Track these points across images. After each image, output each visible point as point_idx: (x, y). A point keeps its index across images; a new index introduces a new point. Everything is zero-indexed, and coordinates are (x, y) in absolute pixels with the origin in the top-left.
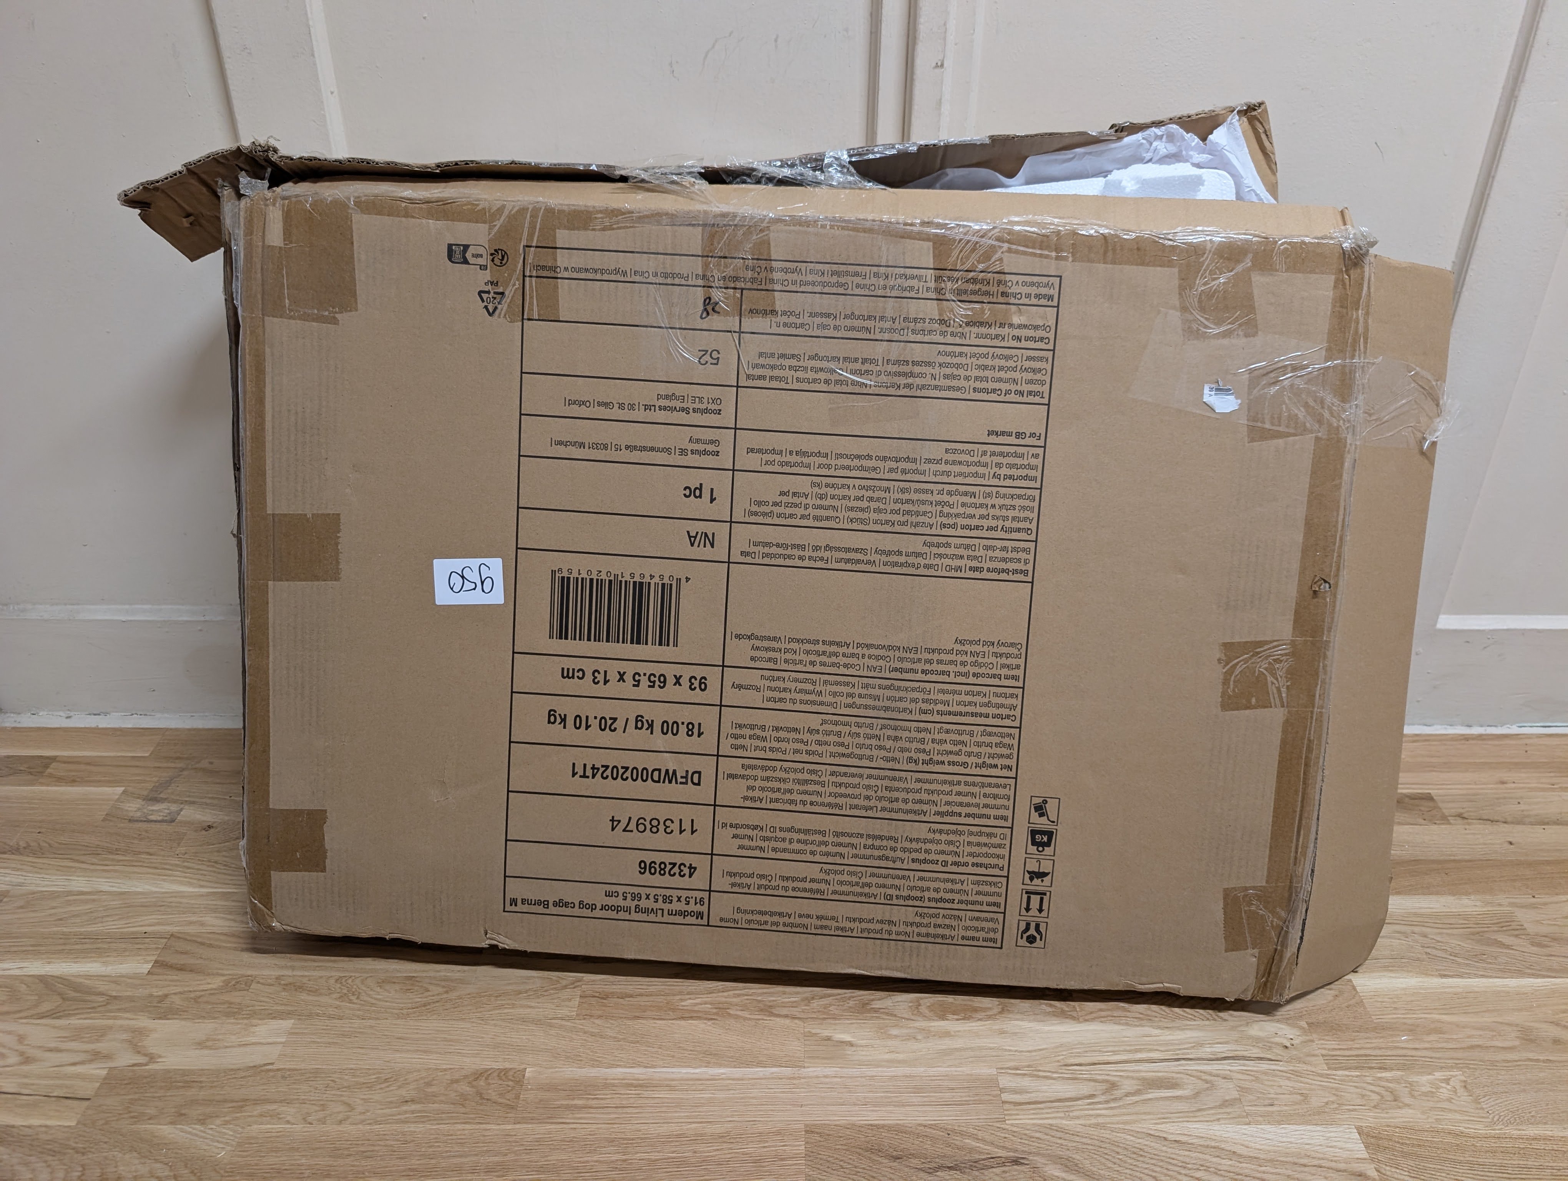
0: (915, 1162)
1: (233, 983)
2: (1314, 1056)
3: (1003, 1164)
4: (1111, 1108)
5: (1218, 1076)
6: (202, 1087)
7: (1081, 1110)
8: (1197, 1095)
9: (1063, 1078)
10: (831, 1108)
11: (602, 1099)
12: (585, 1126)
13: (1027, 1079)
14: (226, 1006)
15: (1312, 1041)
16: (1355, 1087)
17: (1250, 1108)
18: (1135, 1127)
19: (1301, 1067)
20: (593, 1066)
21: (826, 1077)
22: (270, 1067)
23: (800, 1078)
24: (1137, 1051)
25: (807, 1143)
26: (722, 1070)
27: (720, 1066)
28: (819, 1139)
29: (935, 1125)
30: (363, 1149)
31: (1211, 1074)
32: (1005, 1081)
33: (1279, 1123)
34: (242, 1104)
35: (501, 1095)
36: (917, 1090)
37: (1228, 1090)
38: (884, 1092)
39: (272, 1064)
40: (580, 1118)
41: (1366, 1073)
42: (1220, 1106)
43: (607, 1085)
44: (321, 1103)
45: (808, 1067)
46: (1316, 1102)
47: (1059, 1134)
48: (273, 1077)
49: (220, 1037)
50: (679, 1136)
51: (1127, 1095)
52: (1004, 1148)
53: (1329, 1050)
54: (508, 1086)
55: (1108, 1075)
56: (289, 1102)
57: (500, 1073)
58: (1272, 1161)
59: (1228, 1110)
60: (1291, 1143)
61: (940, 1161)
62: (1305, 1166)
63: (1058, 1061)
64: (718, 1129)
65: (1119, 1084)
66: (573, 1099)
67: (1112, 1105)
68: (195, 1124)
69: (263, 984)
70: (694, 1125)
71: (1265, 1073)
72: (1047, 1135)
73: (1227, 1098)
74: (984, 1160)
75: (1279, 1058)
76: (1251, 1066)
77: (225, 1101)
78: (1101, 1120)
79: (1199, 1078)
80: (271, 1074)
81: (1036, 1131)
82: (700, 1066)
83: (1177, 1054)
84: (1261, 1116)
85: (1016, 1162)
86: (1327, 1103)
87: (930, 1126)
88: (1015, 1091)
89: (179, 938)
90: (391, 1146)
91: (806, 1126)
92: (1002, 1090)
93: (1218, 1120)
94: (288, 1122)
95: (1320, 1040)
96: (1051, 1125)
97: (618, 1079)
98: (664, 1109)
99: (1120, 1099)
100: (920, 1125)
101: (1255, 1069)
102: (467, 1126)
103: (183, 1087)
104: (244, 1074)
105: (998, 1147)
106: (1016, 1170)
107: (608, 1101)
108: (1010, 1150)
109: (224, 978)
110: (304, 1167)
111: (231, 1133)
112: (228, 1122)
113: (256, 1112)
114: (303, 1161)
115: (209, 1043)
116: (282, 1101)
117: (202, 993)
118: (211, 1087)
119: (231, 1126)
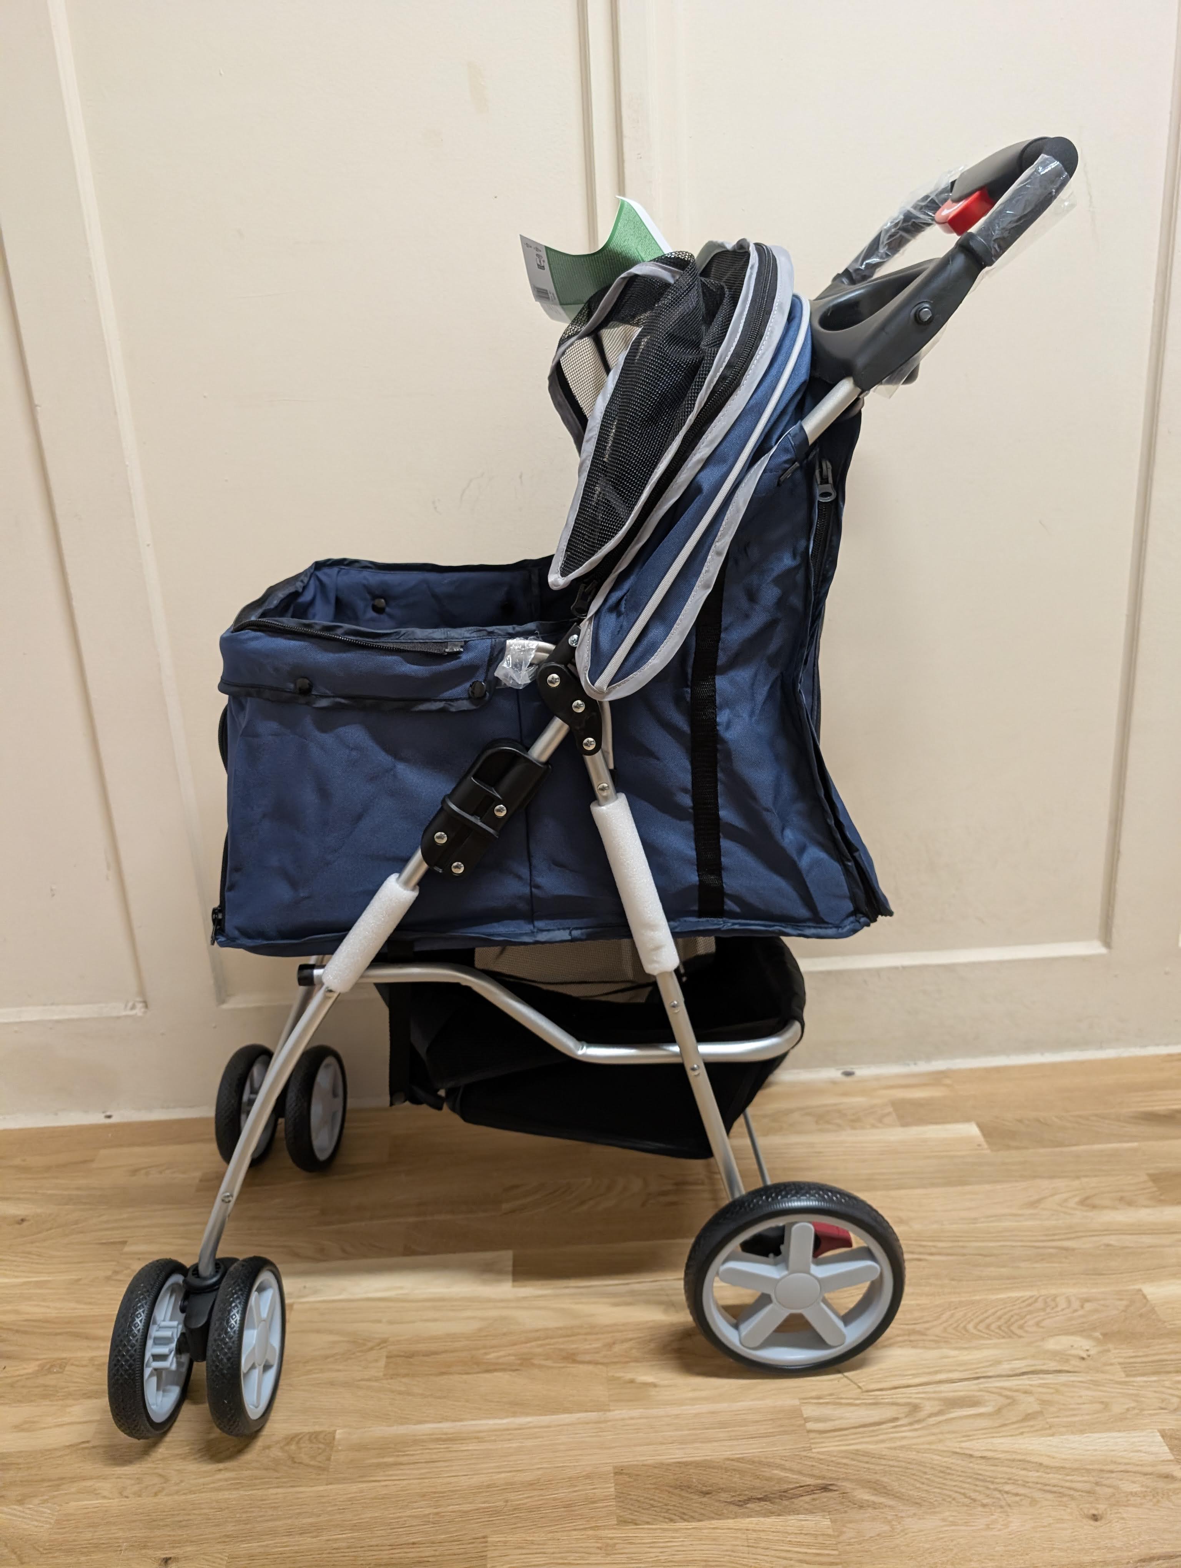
0: (724, 1496)
1: (48, 1366)
2: (1112, 1364)
3: (812, 1492)
4: (916, 1430)
5: (1017, 1391)
6: (20, 1469)
7: (886, 1433)
8: (999, 1411)
9: (866, 1404)
10: (638, 1449)
11: (412, 1455)
12: (396, 1482)
13: (830, 1407)
14: (41, 1389)
15: (1109, 1351)
16: (1155, 1392)
17: (1052, 1420)
18: (940, 1447)
19: (1099, 1377)
20: (402, 1424)
21: (632, 1418)
22: (85, 1445)
23: (606, 1421)
24: (936, 1372)
25: (616, 1485)
26: (529, 1419)
27: (527, 1414)
28: (628, 1479)
29: (742, 1458)
30: (177, 1519)
31: (1010, 1390)
32: (808, 1411)
33: (1082, 1432)
34: (58, 1483)
35: (313, 1458)
36: (723, 1425)
37: (1029, 1404)
38: (690, 1430)
39: (87, 1442)
40: (391, 1475)
41: (1163, 1377)
42: (1023, 1420)
43: (416, 1441)
44: (136, 1476)
45: (614, 1410)
46: (1117, 1409)
47: (866, 1459)
48: (88, 1454)
49: (36, 1419)
50: (488, 1486)
51: (931, 1415)
52: (812, 1476)
53: (1126, 1358)
54: (319, 1448)
55: (910, 1398)
56: (104, 1478)
57: (310, 1437)
58: (1076, 1469)
59: (1031, 1423)
60: (1096, 1450)
61: (749, 1494)
62: (1112, 1472)
63: (860, 1388)
64: (528, 1477)
65: (922, 1406)
66: (383, 1457)
67: (916, 1426)
68: (15, 1505)
69: (77, 1366)
70: (503, 1475)
71: (1064, 1385)
72: (853, 1459)
73: (1030, 1411)
74: (792, 1489)
75: (1076, 1369)
76: (1050, 1379)
77: (43, 1480)
78: (904, 1442)
79: (1000, 1395)
80: (86, 1451)
81: (843, 1457)
82: (507, 1417)
83: (976, 1373)
84: (1064, 1427)
85: (825, 1488)
86: (1128, 1410)
87: (738, 1460)
88: (818, 1420)
90: (205, 1514)
91: (615, 1468)
92: (807, 1420)
93: (1022, 1433)
94: (104, 1497)
95: (1116, 1349)
96: (857, 1450)
97: (427, 1435)
98: (473, 1461)
99: (924, 1420)
100: (728, 1459)
101: (1056, 1381)
102: (279, 1490)
104: (60, 1454)
105: (804, 1475)
106: (826, 1497)
107: (417, 1457)
108: (819, 1478)
109: (38, 1363)
110: (121, 1541)
111: (49, 1512)
112: (45, 1501)
113: (73, 1490)
114: (120, 1534)
115: (26, 1426)
116: (98, 1477)
117: (19, 1378)
118: (29, 1468)
119: (49, 1505)
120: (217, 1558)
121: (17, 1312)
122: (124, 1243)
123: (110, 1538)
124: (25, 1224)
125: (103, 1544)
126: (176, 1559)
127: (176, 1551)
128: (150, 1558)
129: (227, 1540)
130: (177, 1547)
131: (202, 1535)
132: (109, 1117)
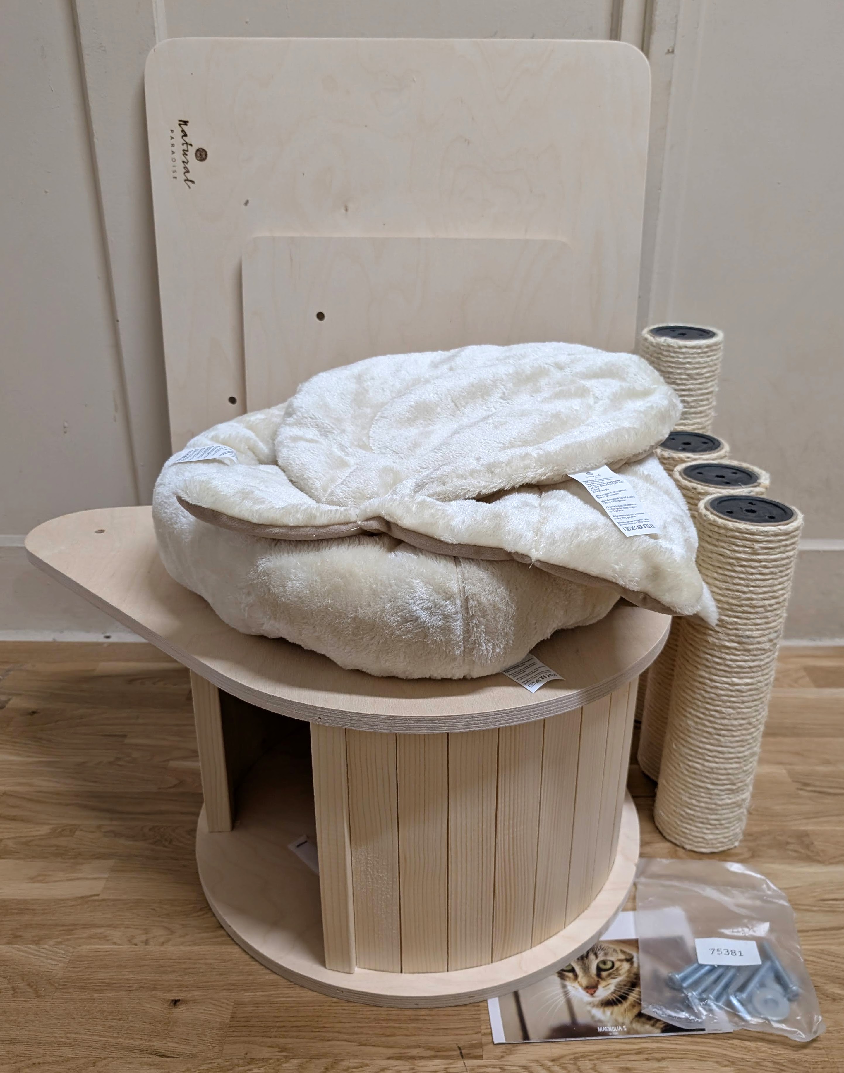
1: (60, 830)
6: (36, 914)
9: (823, 911)
14: (54, 849)
22: (96, 898)
30: (184, 966)
34: (70, 929)
39: (98, 895)
44: (144, 927)
47: (832, 958)
48: (99, 906)
56: (115, 927)
63: (814, 897)
68: (30, 944)
69: (86, 831)
72: (820, 958)
77: (57, 925)
80: (97, 903)
89: (11, 795)
90: (211, 964)
94: (115, 943)
96: (823, 950)
103: (17, 914)
104: (73, 903)
109: (51, 827)
110: (131, 982)
111: (63, 952)
112: (60, 943)
113: (85, 935)
114: (131, 976)
115: (40, 878)
116: (109, 926)
117: (33, 838)
118: (44, 914)
119: (63, 946)
120: (223, 1003)
121: (30, 785)
122: (125, 736)
123: (121, 979)
124: (35, 715)
125: (115, 983)
126: (185, 1002)
127: (184, 994)
128: (160, 999)
129: (233, 987)
130: (185, 991)
131: (208, 982)
132: (108, 637)
